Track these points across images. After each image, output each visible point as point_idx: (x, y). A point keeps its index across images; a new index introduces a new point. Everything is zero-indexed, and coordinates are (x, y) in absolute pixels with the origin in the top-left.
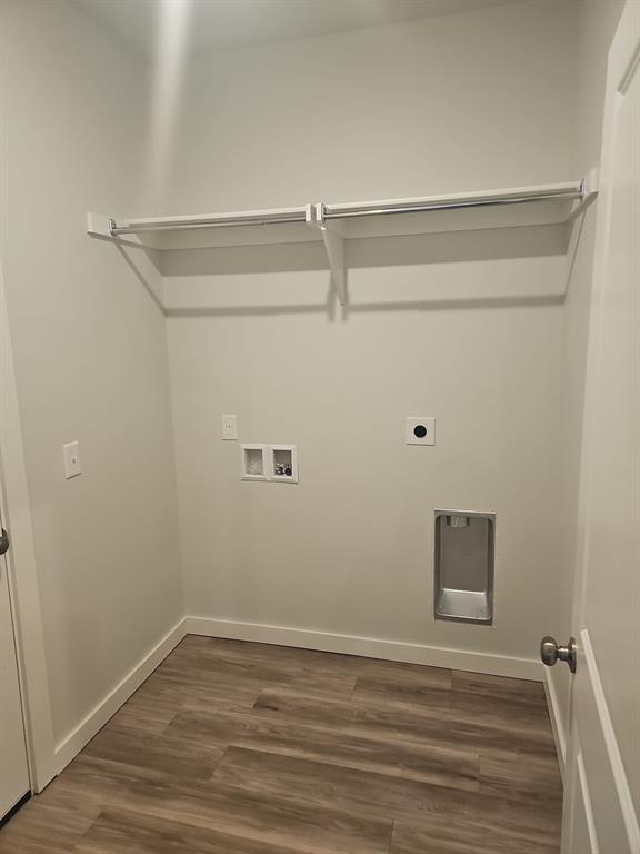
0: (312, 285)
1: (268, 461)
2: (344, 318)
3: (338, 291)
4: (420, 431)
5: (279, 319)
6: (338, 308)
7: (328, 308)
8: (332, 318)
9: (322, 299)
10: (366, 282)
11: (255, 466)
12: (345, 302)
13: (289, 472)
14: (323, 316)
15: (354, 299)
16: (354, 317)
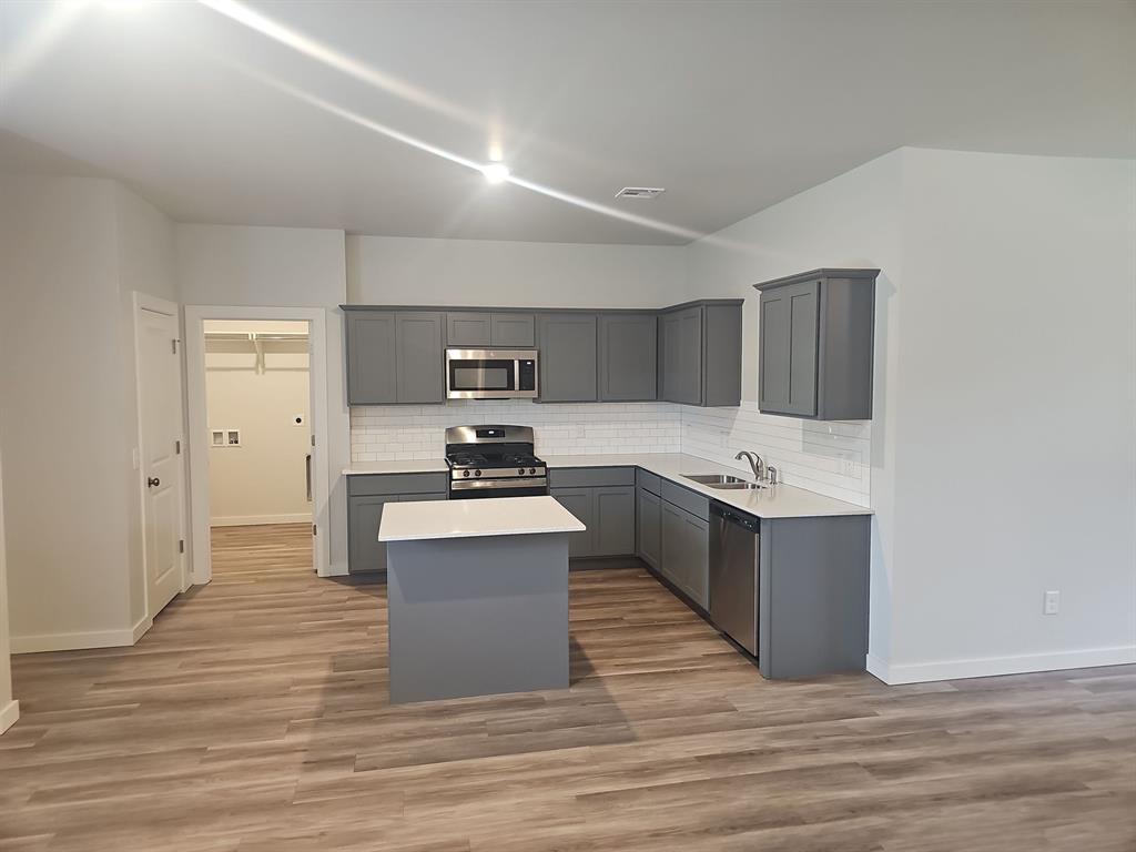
0: (249, 359)
1: (226, 438)
2: (263, 373)
3: (260, 362)
4: (299, 420)
5: (232, 372)
6: (260, 369)
7: (256, 369)
8: (257, 373)
9: (253, 365)
10: (272, 359)
11: (218, 440)
12: (263, 366)
13: (236, 442)
14: (253, 372)
15: (267, 366)
16: (267, 373)
